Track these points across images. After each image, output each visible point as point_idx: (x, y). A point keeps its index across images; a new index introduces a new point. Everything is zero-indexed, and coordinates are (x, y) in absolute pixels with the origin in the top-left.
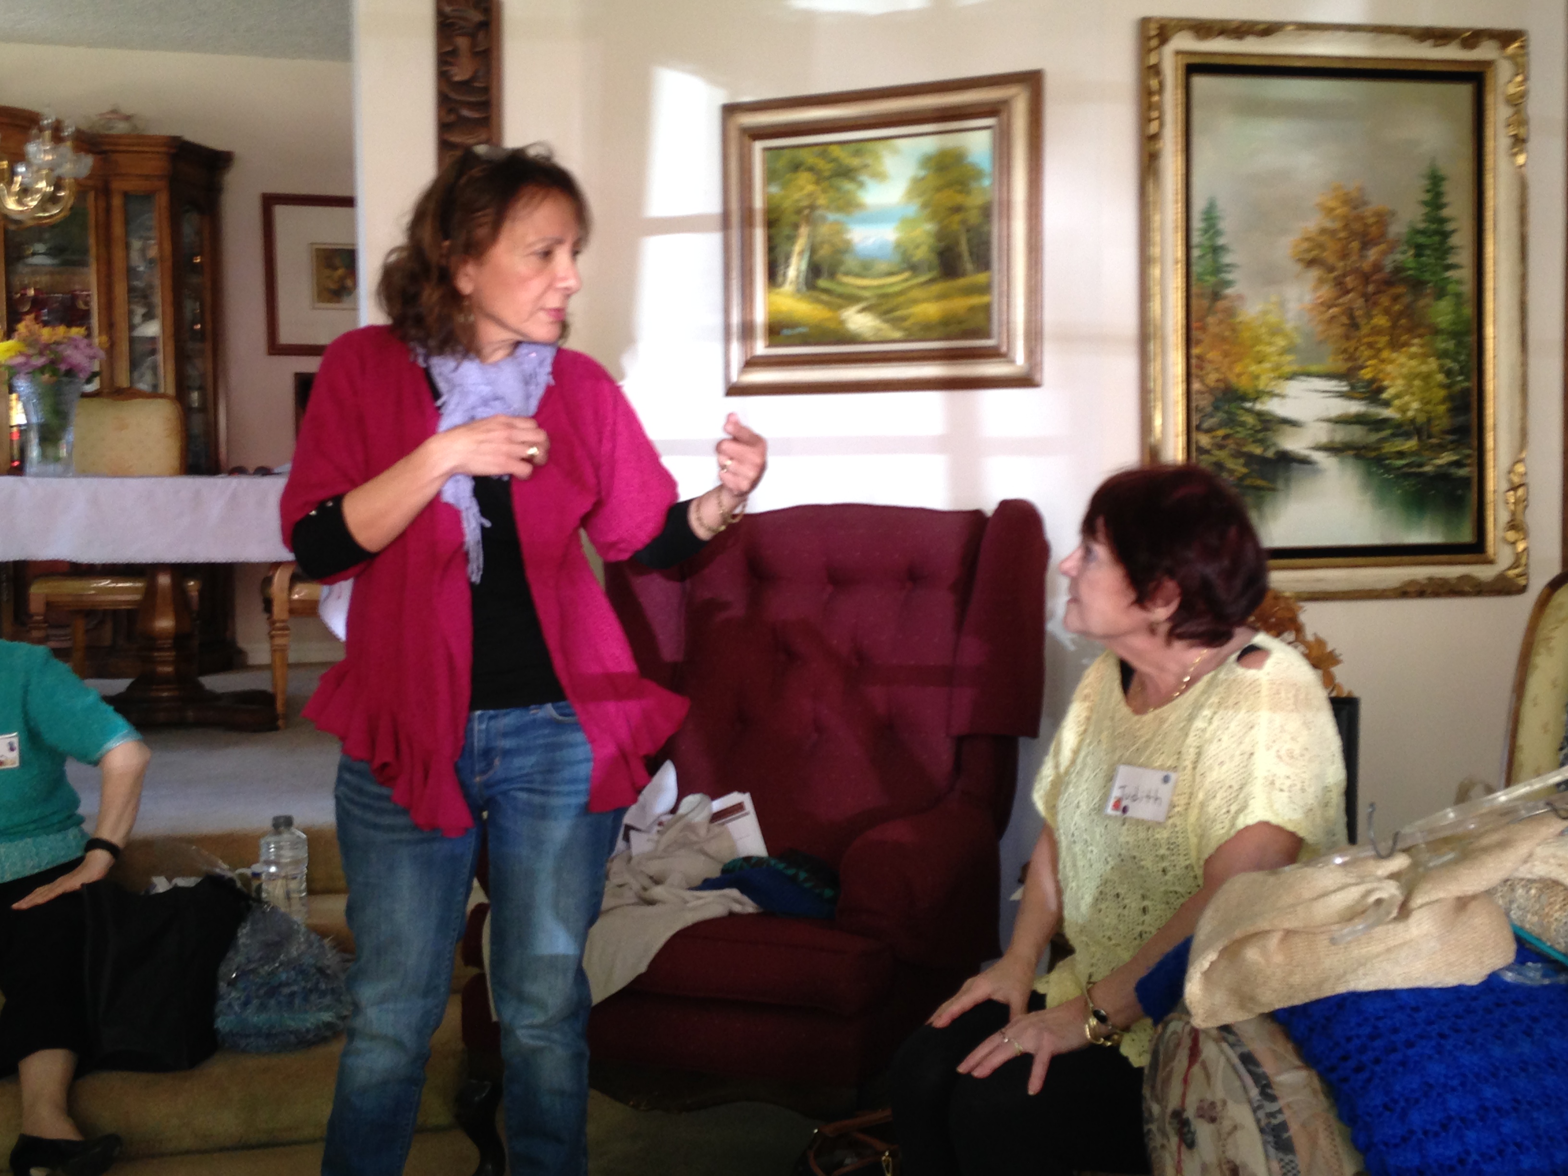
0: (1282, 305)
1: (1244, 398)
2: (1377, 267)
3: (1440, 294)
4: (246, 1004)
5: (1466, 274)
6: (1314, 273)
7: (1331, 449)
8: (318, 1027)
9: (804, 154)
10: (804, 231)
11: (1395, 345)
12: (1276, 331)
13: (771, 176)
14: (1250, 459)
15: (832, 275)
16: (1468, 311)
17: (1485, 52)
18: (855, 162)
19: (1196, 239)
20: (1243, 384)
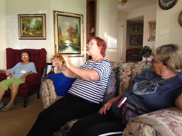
0: (65, 34)
1: (63, 41)
2: (73, 32)
3: (77, 34)
5: (79, 33)
6: (68, 32)
7: (70, 46)
9: (25, 19)
10: (26, 25)
11: (74, 38)
12: (65, 36)
13: (23, 21)
14: (63, 46)
15: (28, 29)
16: (79, 36)
17: (80, 16)
18: (30, 20)
19: (58, 28)
20: (63, 40)
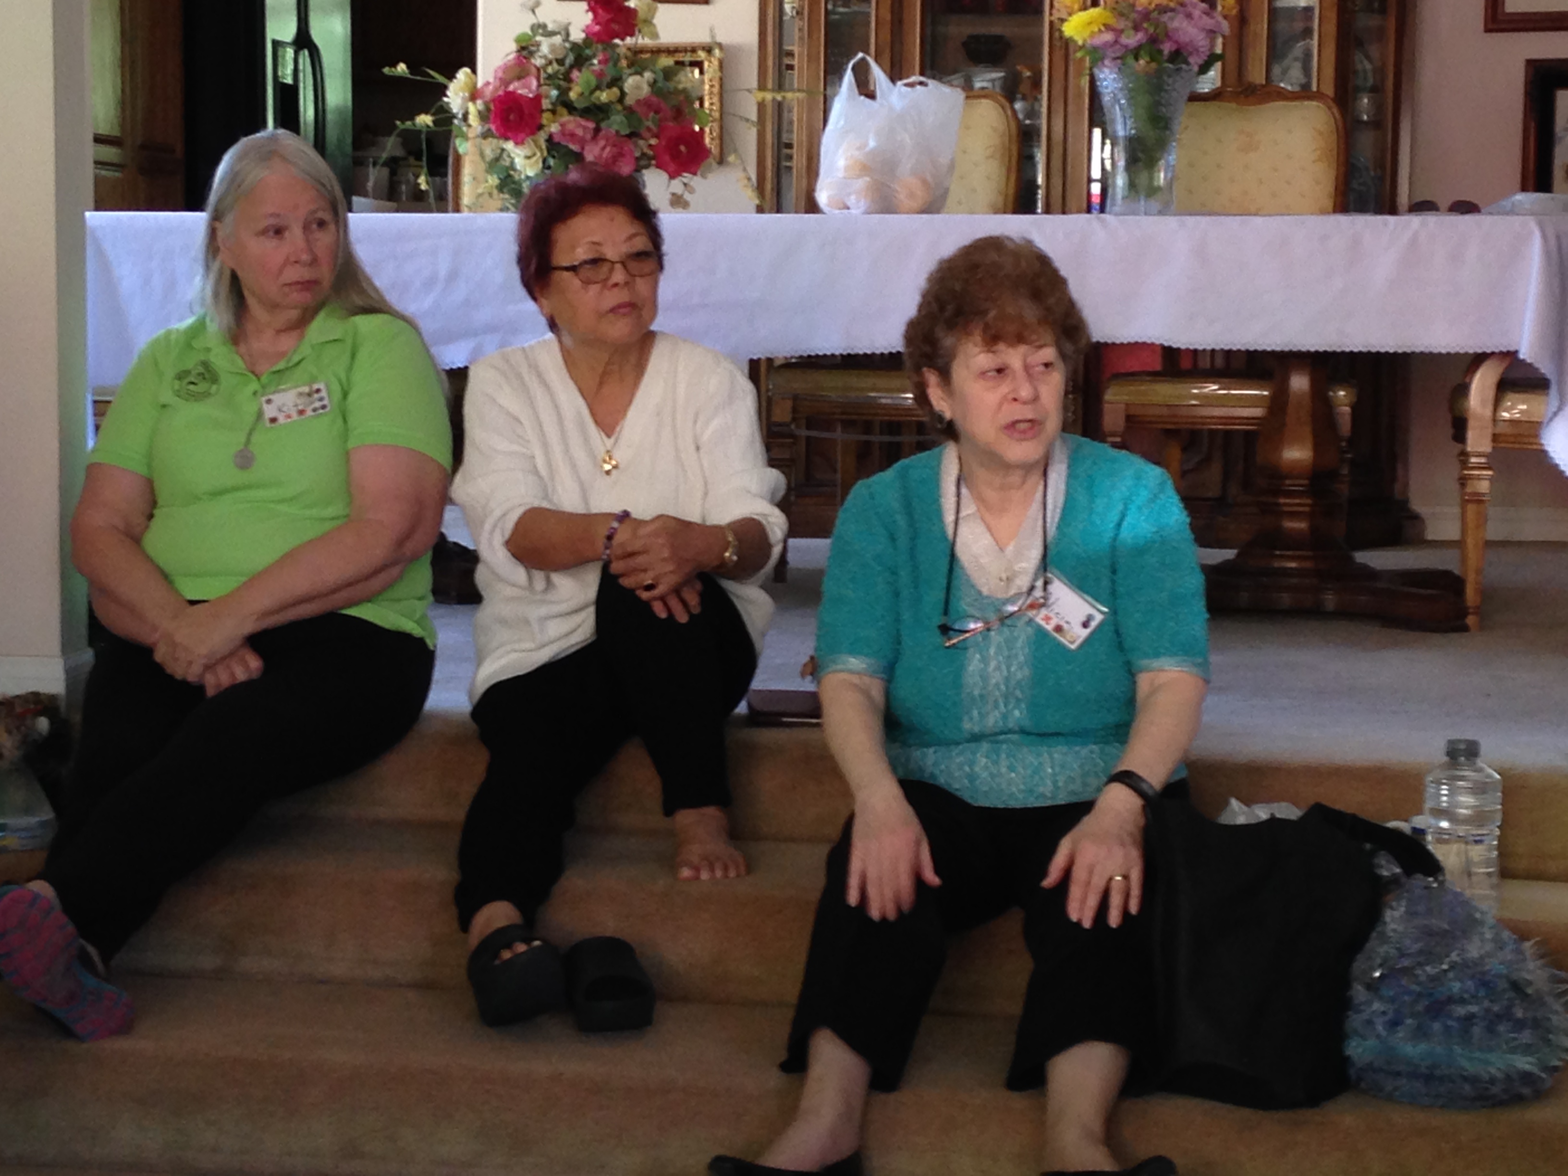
4: (1394, 1024)
8: (1508, 1077)
